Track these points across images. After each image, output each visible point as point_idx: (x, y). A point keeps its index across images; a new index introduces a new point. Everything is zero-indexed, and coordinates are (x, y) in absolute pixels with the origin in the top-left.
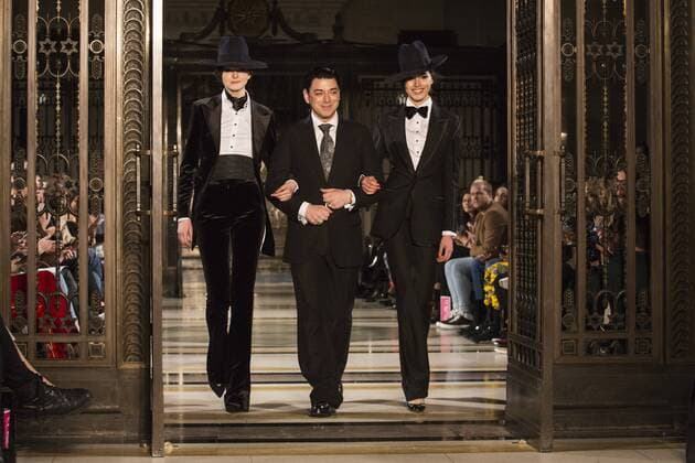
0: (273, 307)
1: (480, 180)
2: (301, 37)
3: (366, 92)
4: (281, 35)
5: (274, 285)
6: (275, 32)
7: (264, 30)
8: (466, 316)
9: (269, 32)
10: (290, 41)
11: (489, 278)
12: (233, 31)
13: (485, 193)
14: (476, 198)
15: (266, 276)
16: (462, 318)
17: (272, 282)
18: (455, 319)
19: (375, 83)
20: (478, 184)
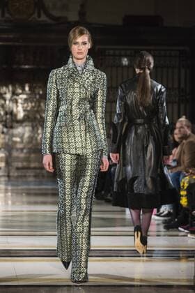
0: (36, 203)
1: (183, 119)
2: (56, 19)
3: (101, 57)
4: (43, 18)
5: (37, 187)
6: (39, 16)
7: (32, 15)
8: (172, 211)
9: (36, 15)
10: (49, 21)
11: (183, 186)
12: (11, 15)
13: (186, 128)
14: (180, 131)
15: (31, 182)
16: (169, 212)
17: (35, 185)
18: (165, 213)
19: (107, 51)
20: (181, 121)
